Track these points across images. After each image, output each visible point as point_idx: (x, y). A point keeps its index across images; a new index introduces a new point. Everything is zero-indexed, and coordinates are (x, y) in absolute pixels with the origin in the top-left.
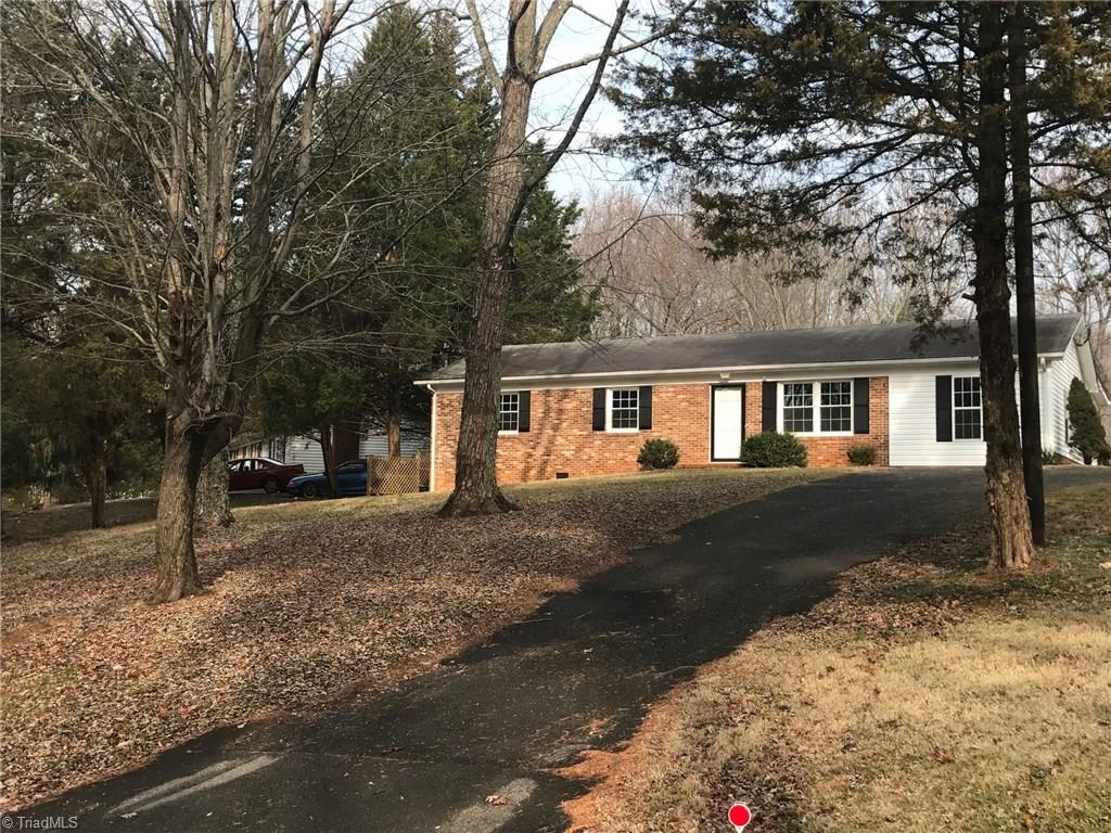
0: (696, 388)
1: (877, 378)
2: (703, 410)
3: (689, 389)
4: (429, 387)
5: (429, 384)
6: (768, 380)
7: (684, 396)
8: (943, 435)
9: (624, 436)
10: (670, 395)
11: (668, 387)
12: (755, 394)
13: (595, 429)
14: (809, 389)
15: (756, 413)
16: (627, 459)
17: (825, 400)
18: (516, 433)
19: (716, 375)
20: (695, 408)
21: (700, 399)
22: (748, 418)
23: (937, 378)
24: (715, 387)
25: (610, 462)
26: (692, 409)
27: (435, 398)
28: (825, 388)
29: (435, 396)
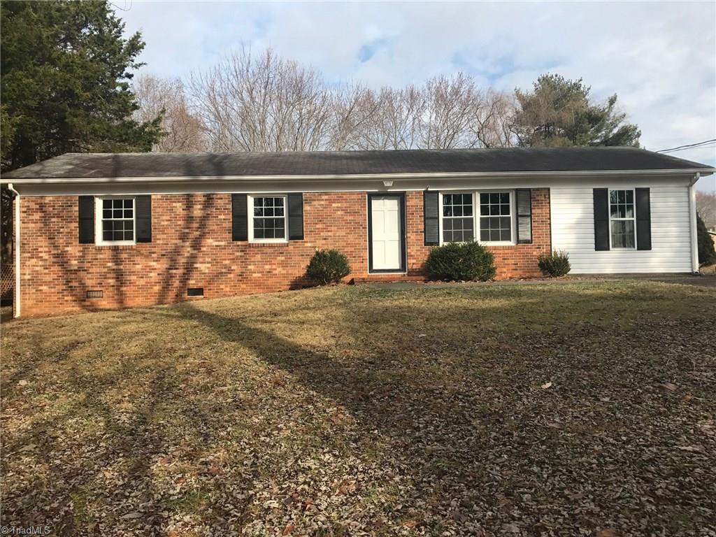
0: (353, 197)
1: (538, 189)
2: (360, 219)
3: (345, 197)
4: (11, 187)
5: (11, 184)
6: (429, 189)
7: (339, 205)
8: (601, 244)
9: (271, 246)
10: (322, 203)
11: (321, 194)
12: (415, 203)
13: (235, 239)
14: (468, 199)
15: (416, 223)
16: (274, 272)
17: (484, 210)
18: (132, 243)
19: (379, 183)
20: (352, 218)
21: (357, 207)
22: (409, 228)
23: (595, 190)
24: (372, 196)
25: (254, 275)
26: (349, 218)
27: (18, 201)
28: (484, 198)
29: (18, 198)
